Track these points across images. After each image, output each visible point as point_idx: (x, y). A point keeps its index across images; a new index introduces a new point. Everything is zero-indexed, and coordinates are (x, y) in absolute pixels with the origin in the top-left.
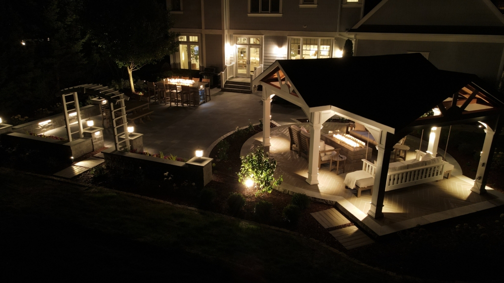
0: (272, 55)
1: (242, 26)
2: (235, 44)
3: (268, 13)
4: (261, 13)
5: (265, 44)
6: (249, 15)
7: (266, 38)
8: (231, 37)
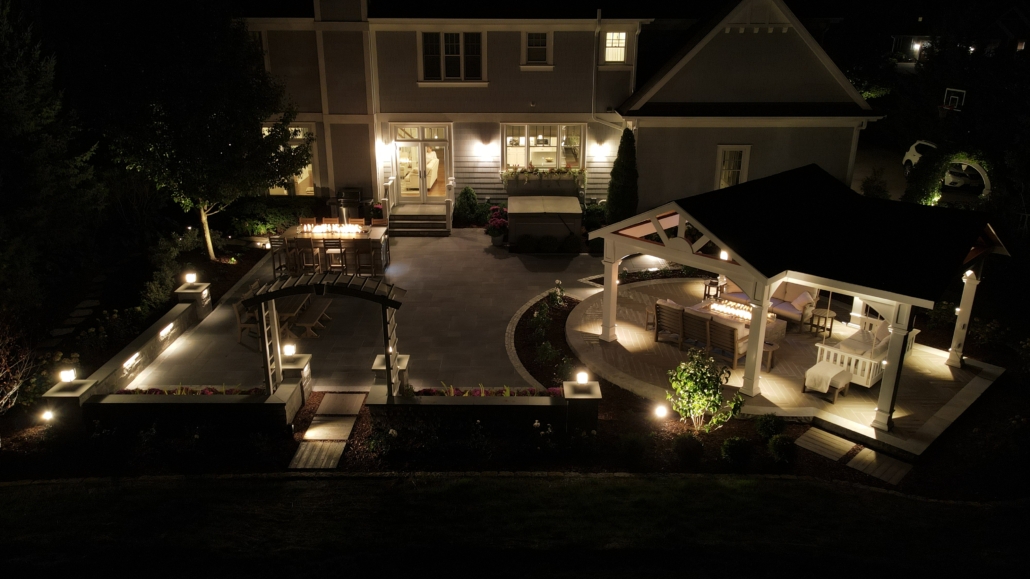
0: (470, 159)
1: (407, 106)
2: (393, 141)
3: (460, 81)
4: (445, 81)
5: (456, 138)
6: (421, 85)
7: (456, 126)
8: (384, 127)
